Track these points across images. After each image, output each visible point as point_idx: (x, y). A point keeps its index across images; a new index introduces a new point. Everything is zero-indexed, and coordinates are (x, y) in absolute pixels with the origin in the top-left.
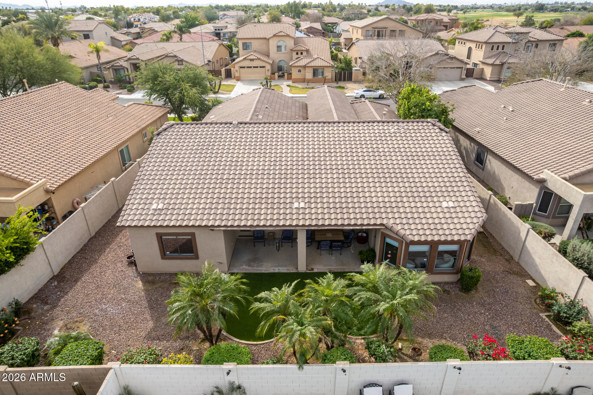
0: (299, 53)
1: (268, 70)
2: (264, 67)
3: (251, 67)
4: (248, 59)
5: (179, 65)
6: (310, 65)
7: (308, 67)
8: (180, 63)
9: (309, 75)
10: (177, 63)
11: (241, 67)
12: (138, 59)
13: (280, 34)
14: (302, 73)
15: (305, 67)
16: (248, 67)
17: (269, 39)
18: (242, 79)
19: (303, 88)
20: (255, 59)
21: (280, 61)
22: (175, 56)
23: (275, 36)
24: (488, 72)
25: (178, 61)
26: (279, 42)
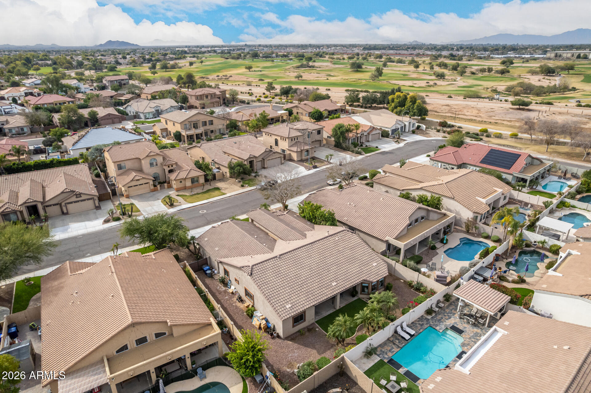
0: (170, 166)
1: (151, 185)
2: (148, 183)
3: (137, 185)
5: (77, 197)
6: (189, 176)
7: (187, 178)
8: (79, 196)
9: (188, 183)
10: (75, 196)
11: (129, 187)
13: (152, 154)
14: (182, 183)
15: (185, 179)
16: (134, 186)
17: (142, 159)
18: (130, 195)
20: (141, 179)
22: (72, 191)
23: (147, 156)
24: (295, 156)
26: (151, 160)
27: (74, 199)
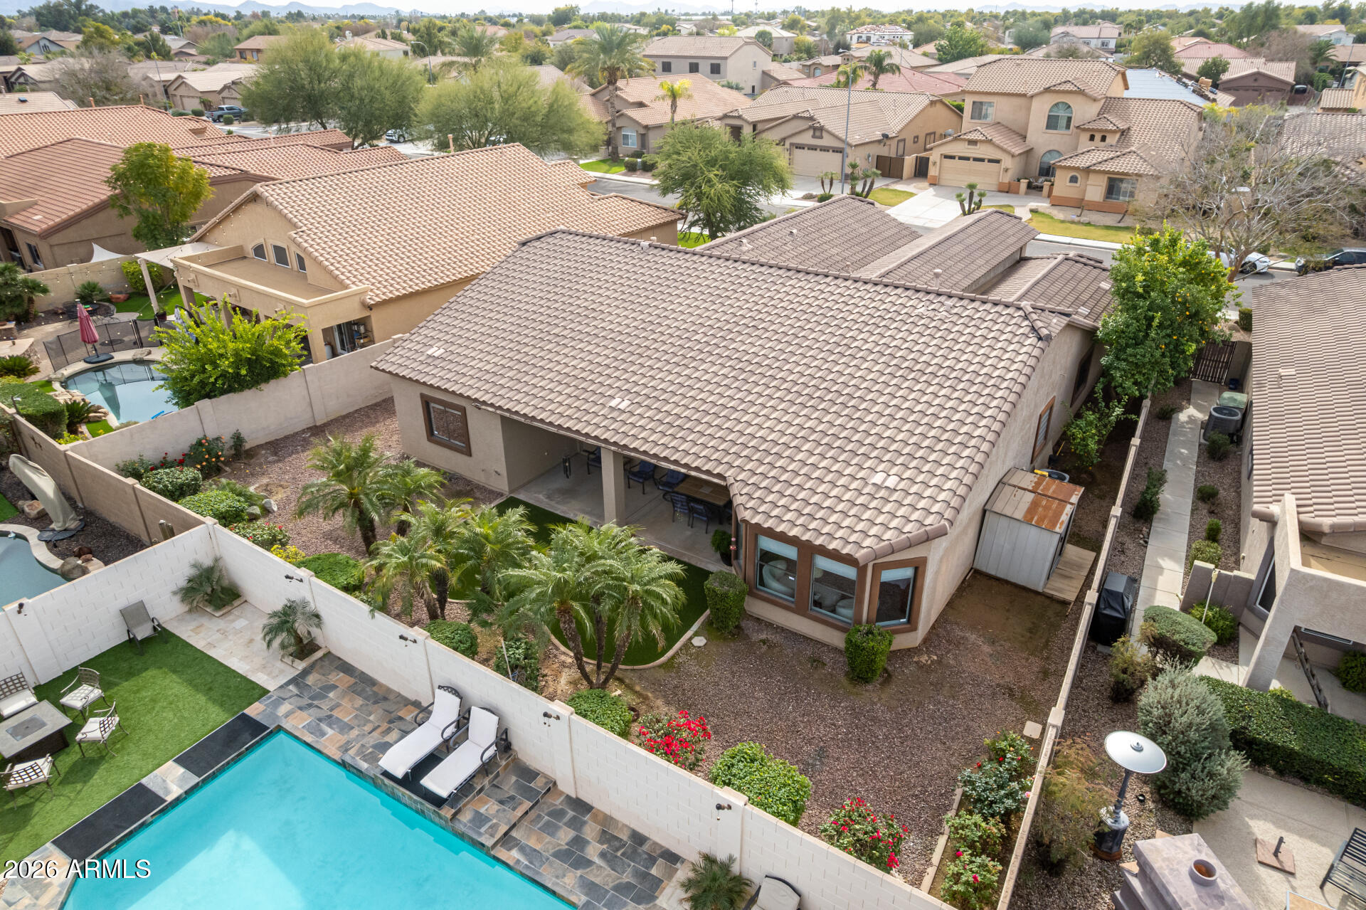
0: (1098, 137)
1: (1006, 170)
2: (998, 161)
3: (968, 159)
4: (965, 140)
5: (814, 137)
6: (1103, 167)
7: (1095, 171)
8: (818, 134)
9: (1095, 191)
10: (811, 132)
11: (947, 157)
12: (739, 117)
13: (1062, 88)
14: (1078, 185)
15: (1087, 171)
16: (961, 158)
17: (1032, 97)
18: (943, 182)
19: (1063, 222)
20: (981, 141)
21: (1050, 151)
22: (811, 118)
23: (1047, 90)
25: (815, 129)
26: (1057, 105)
27: (807, 138)
